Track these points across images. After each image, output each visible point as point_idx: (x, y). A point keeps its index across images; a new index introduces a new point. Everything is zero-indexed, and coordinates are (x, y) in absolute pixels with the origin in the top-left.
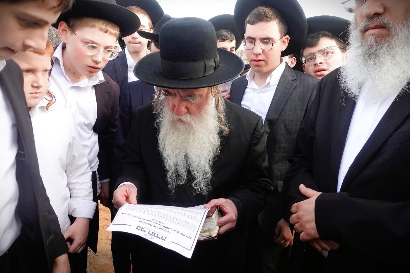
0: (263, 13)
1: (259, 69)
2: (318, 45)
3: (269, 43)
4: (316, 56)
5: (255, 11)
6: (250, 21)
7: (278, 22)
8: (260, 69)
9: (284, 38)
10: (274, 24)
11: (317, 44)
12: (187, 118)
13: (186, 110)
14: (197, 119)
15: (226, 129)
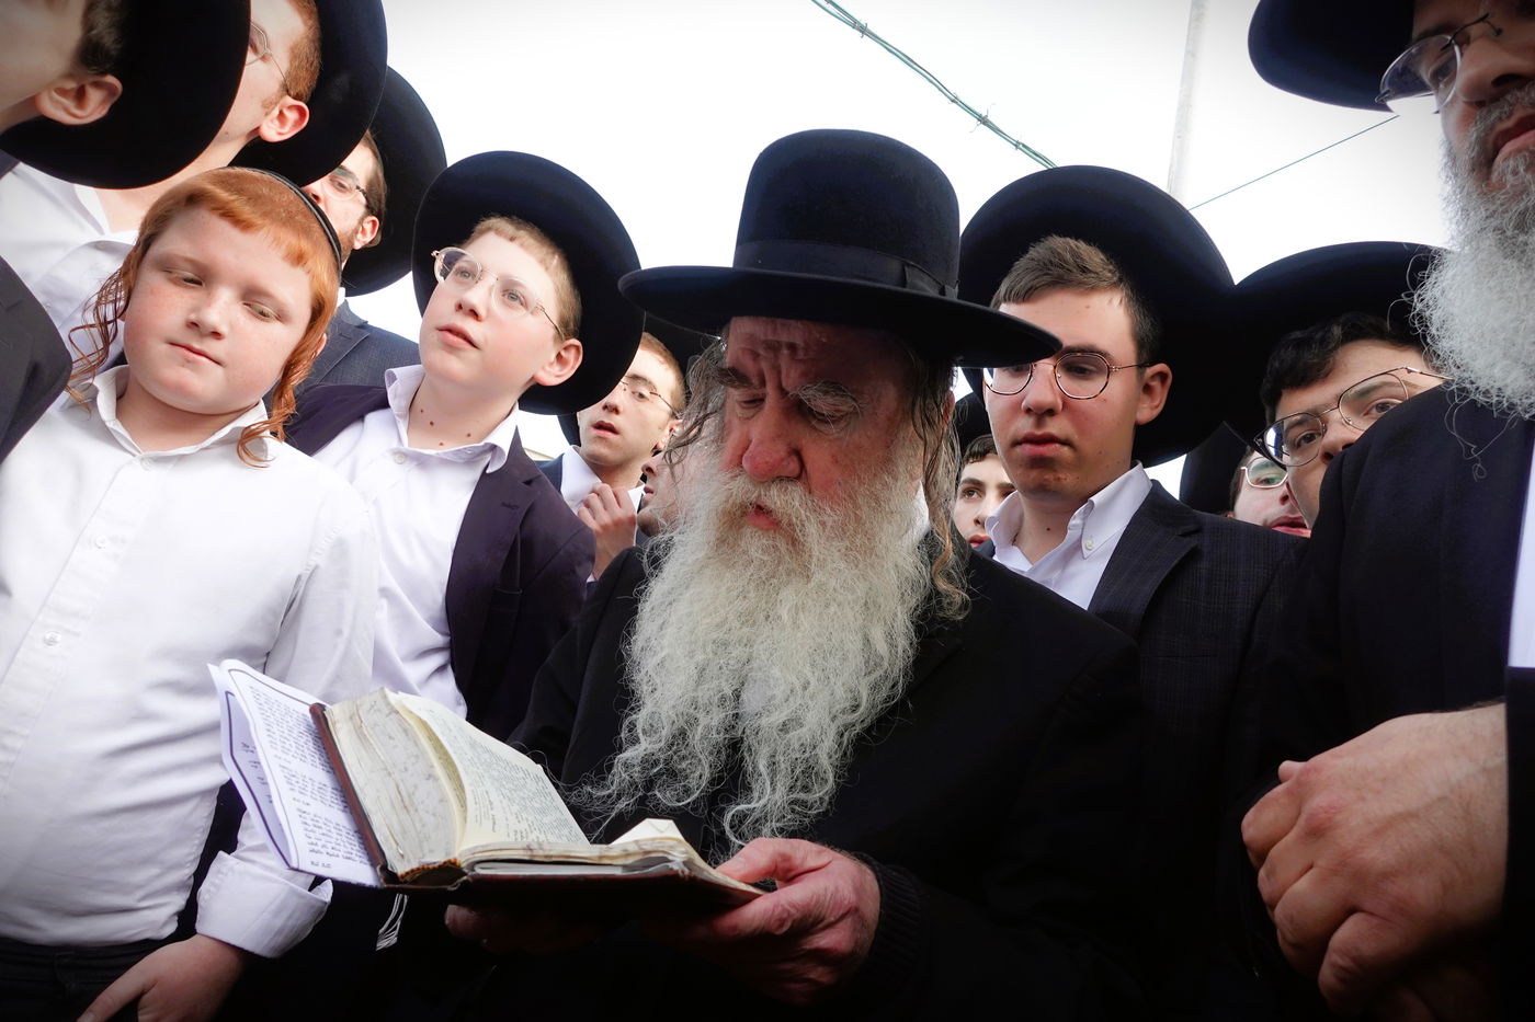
0: (1068, 256)
1: (1047, 477)
2: (1330, 371)
3: (1094, 372)
4: (1325, 422)
5: (1037, 252)
6: (1013, 288)
7: (1125, 301)
8: (1049, 476)
9: (1150, 371)
10: (1110, 301)
11: (1326, 368)
12: (786, 500)
13: (793, 467)
14: (831, 517)
15: (955, 594)
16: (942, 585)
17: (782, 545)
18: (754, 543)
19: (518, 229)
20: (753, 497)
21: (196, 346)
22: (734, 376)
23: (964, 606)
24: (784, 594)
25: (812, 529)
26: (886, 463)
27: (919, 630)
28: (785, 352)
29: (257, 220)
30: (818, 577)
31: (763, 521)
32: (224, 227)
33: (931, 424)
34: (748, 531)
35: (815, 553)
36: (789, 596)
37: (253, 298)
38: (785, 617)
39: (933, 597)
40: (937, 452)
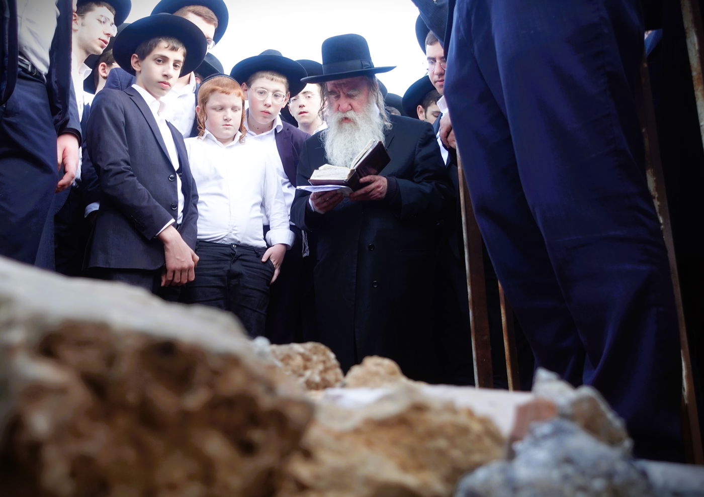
12: (351, 114)
13: (350, 107)
14: (361, 115)
15: (388, 124)
16: (386, 123)
17: (352, 125)
18: (346, 126)
19: (273, 75)
20: (344, 116)
21: (228, 124)
22: (332, 92)
23: (391, 126)
24: (356, 134)
25: (357, 119)
26: (368, 102)
27: (384, 133)
28: (343, 85)
29: (230, 91)
30: (361, 129)
31: (347, 121)
32: (224, 95)
33: (375, 91)
34: (344, 124)
35: (359, 123)
36: (357, 135)
37: (234, 109)
38: (357, 139)
39: (385, 126)
40: (378, 96)
